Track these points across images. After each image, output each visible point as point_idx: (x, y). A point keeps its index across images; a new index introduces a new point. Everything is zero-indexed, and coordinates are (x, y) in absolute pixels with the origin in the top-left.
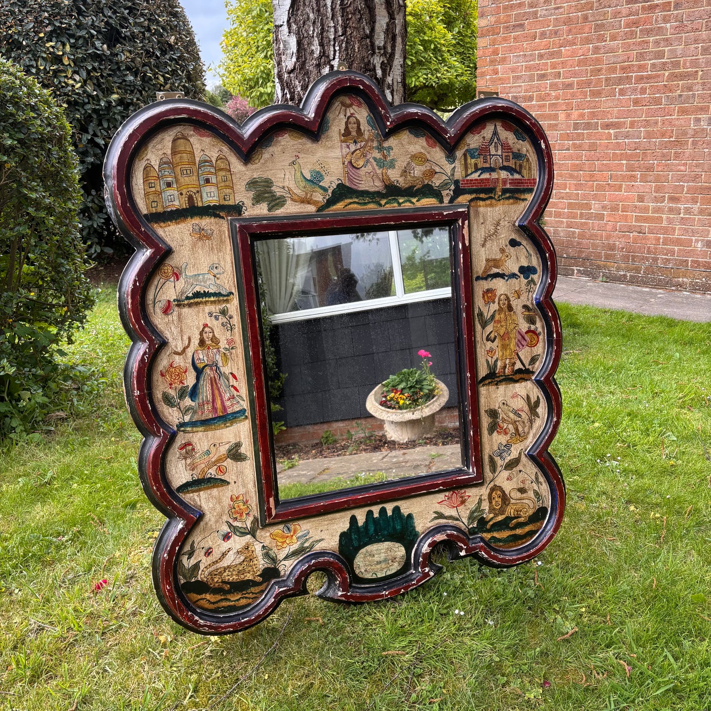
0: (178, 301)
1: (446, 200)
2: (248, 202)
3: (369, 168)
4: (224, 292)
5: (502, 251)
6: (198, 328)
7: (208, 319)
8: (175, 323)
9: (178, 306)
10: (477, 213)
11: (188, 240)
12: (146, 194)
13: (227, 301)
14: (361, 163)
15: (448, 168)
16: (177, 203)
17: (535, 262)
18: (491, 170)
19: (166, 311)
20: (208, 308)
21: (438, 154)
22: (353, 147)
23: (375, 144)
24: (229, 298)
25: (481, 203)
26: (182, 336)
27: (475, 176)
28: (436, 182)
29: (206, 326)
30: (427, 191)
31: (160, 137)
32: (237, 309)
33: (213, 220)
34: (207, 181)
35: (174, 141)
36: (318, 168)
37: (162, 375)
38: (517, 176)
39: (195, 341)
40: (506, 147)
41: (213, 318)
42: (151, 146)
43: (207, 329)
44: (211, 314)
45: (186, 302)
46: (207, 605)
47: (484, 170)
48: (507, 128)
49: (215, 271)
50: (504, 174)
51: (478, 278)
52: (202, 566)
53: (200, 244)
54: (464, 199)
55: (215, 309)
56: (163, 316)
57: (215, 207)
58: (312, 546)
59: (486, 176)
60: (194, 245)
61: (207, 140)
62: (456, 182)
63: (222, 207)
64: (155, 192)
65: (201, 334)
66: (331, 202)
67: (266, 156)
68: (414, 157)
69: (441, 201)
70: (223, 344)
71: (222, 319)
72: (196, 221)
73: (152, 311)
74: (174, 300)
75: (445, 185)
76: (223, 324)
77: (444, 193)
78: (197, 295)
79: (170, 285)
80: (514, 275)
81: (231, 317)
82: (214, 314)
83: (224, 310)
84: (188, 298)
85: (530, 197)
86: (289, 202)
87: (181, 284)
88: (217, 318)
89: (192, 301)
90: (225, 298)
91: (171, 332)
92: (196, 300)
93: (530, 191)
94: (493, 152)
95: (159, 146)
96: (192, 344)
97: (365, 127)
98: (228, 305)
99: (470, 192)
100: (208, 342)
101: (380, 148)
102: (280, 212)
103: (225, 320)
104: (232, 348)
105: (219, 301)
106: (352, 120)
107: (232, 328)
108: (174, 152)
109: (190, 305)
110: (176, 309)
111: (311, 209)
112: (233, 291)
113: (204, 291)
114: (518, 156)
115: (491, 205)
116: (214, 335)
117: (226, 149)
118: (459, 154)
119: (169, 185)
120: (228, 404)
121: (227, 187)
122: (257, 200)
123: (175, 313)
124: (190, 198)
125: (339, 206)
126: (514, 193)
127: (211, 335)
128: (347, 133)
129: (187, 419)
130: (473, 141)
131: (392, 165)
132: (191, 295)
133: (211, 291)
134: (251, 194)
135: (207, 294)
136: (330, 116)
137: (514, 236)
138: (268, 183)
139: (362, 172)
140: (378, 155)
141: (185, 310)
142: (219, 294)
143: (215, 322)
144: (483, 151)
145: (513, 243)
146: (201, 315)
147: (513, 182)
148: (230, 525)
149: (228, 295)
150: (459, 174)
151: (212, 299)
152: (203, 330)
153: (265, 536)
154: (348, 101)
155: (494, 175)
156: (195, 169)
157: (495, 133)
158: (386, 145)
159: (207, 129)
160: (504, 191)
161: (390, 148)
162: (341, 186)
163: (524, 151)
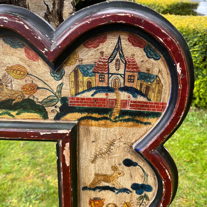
1: (52, 116)
5: (115, 168)
10: (88, 132)
15: (54, 84)
17: (151, 181)
18: (109, 90)
21: (41, 69)
25: (93, 122)
27: (88, 95)
28: (39, 97)
30: (28, 105)
38: (141, 99)
40: (130, 65)
47: (99, 89)
48: (135, 43)
50: (124, 96)
51: (85, 188)
54: (72, 118)
59: (101, 95)
62: (64, 100)
68: (10, 69)
69: (46, 117)
75: (50, 101)
77: (49, 109)
80: (125, 190)
85: (155, 122)
93: (157, 115)
94: (112, 69)
99: (81, 111)
114: (146, 76)
115: (105, 126)
118: (68, 69)
126: (135, 116)
130: (87, 56)
137: (129, 157)
144: (100, 69)
145: (128, 163)
147: (135, 104)
150: (68, 91)
155: (112, 96)
157: (118, 48)
160: (123, 113)
163: (155, 72)
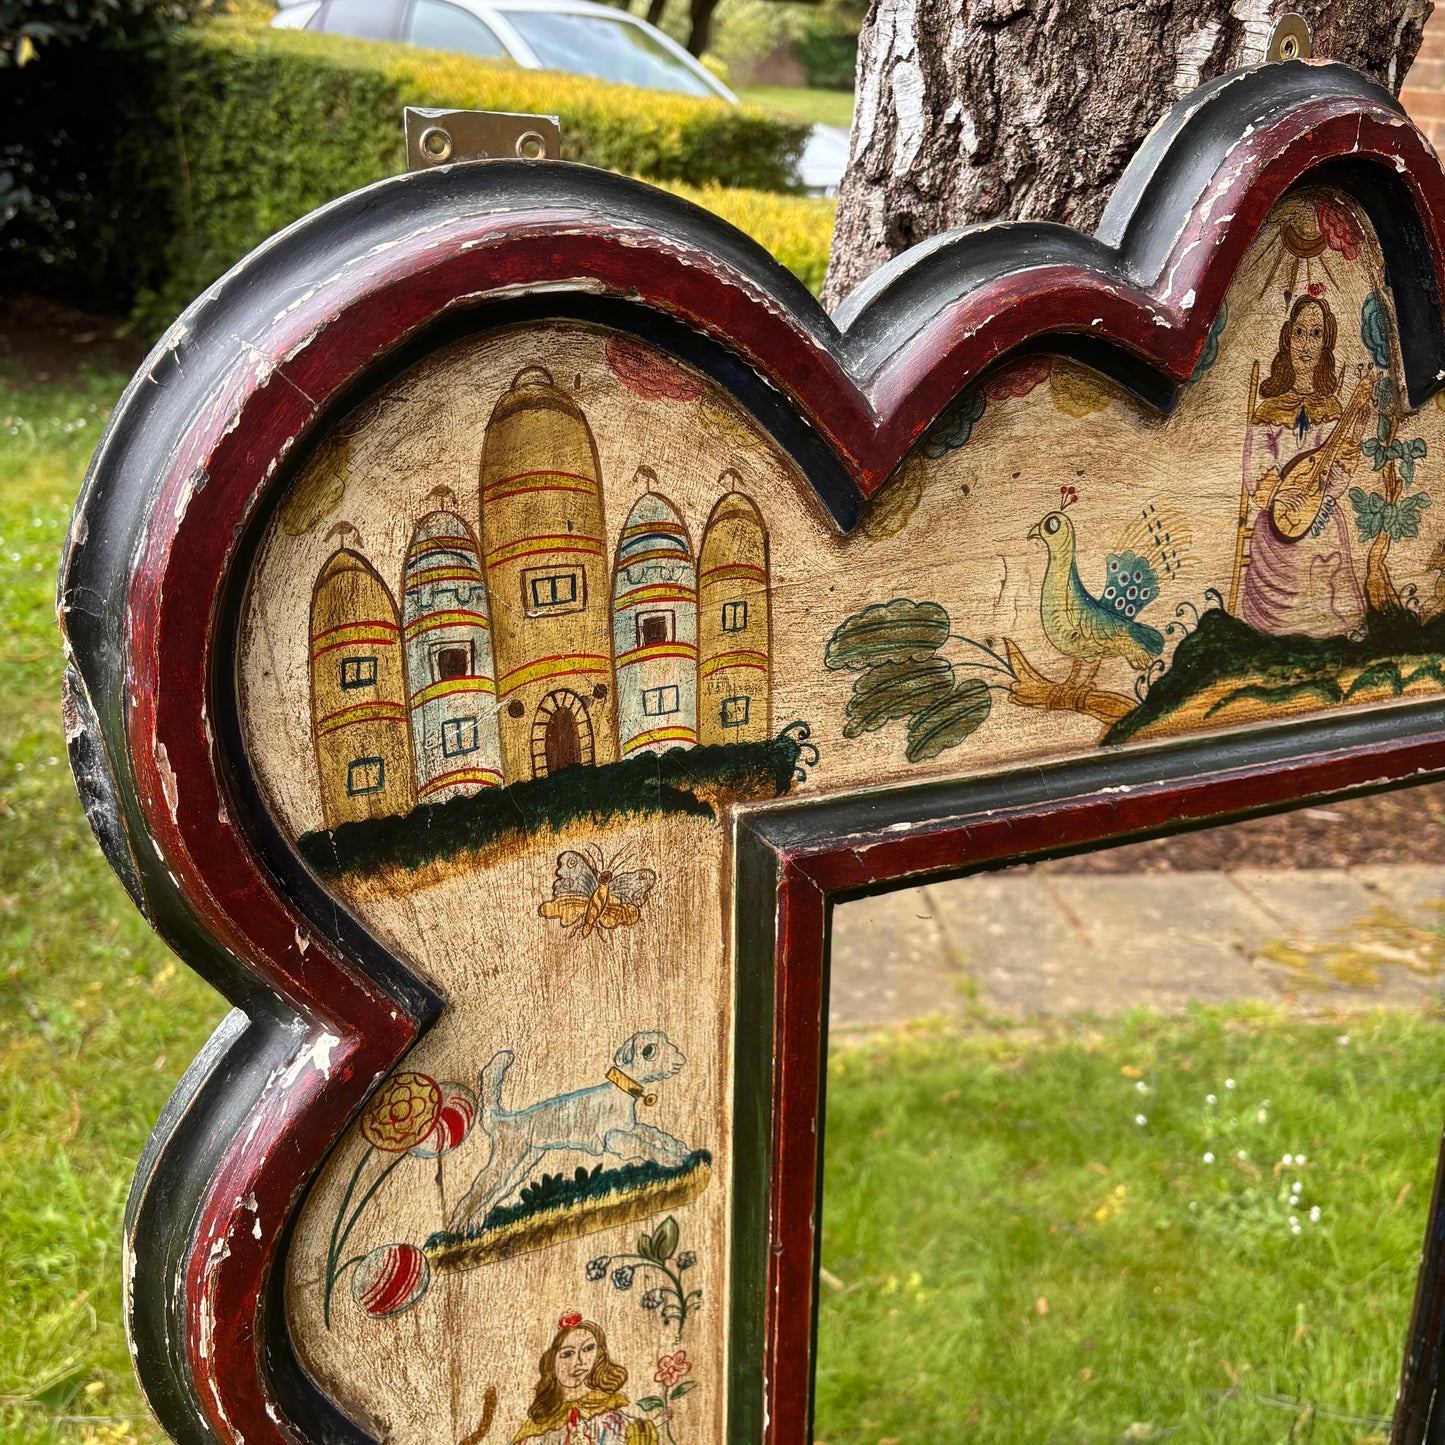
0: (449, 1238)
2: (826, 725)
3: (1327, 541)
4: (667, 1159)
6: (533, 1342)
7: (586, 1289)
8: (429, 1341)
9: (450, 1262)
11: (526, 935)
12: (324, 726)
13: (679, 1196)
14: (1305, 516)
16: (487, 758)
19: (387, 1300)
20: (584, 1248)
22: (1289, 445)
23: (1370, 431)
24: (688, 1180)
26: (455, 1395)
29: (572, 1322)
31: (422, 392)
32: (718, 1222)
33: (657, 825)
34: (653, 632)
35: (501, 417)
36: (1140, 545)
39: (517, 1403)
41: (608, 1282)
42: (366, 445)
43: (575, 1338)
44: (597, 1269)
45: (489, 1237)
49: (642, 1068)
53: (583, 948)
55: (615, 1241)
56: (371, 1324)
57: (677, 762)
60: (554, 962)
61: (675, 413)
63: (705, 761)
64: (374, 713)
65: (546, 1364)
66: (1164, 695)
67: (939, 491)
70: (641, 1383)
71: (649, 1278)
72: (579, 837)
73: (317, 1315)
74: (432, 1243)
76: (648, 1303)
78: (547, 1193)
79: (418, 1170)
81: (686, 1263)
82: (615, 1266)
83: (662, 1237)
84: (499, 1217)
86: (1001, 708)
87: (469, 1161)
88: (623, 1281)
89: (518, 1227)
90: (671, 1185)
91: (409, 1390)
92: (537, 1219)
95: (416, 449)
96: (499, 1421)
97: (1351, 352)
98: (681, 1214)
100: (574, 1392)
101: (1385, 450)
102: (959, 759)
103: (659, 1279)
104: (679, 1392)
105: (642, 1203)
106: (1311, 316)
107: (684, 1310)
108: (495, 485)
109: (505, 1249)
110: (438, 1278)
111: (1083, 731)
112: (711, 1145)
113: (581, 1172)
116: (604, 1357)
117: (759, 461)
119: (453, 665)
121: (742, 657)
122: (867, 710)
123: (433, 1301)
124: (560, 726)
125: (1194, 708)
127: (590, 1358)
128: (1278, 383)
131: (1408, 529)
132: (516, 1199)
133: (612, 1163)
134: (845, 686)
135: (590, 1183)
136: (1235, 295)
138: (928, 623)
139: (1300, 557)
140: (1367, 477)
141: (483, 1277)
142: (651, 1171)
143: (617, 1301)
146: (552, 1280)
149: (685, 1169)
151: (613, 1198)
152: (556, 1347)
154: (1311, 228)
156: (596, 570)
158: (1405, 434)
159: (688, 372)
161: (1419, 448)
162: (1216, 622)
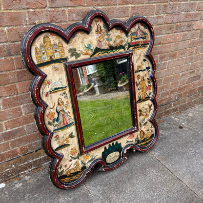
1: (126, 49)
2: (69, 57)
3: (104, 42)
4: (64, 87)
5: (142, 63)
6: (57, 99)
7: (60, 96)
8: (50, 99)
10: (135, 52)
11: (51, 71)
12: (37, 58)
14: (102, 40)
15: (126, 39)
16: (47, 59)
17: (150, 65)
18: (138, 39)
19: (47, 95)
20: (60, 93)
21: (123, 35)
22: (99, 35)
23: (106, 34)
24: (66, 88)
25: (136, 49)
26: (52, 103)
27: (134, 41)
28: (123, 44)
29: (59, 98)
30: (121, 47)
31: (39, 37)
32: (68, 92)
33: (59, 64)
34: (56, 51)
35: (44, 38)
37: (47, 116)
38: (145, 40)
39: (57, 104)
40: (142, 31)
42: (36, 40)
44: (60, 94)
46: (67, 181)
47: (136, 39)
48: (142, 25)
49: (61, 80)
50: (141, 40)
51: (136, 72)
52: (64, 171)
53: (55, 72)
54: (131, 48)
55: (62, 92)
56: (46, 97)
57: (59, 59)
58: (95, 158)
59: (137, 41)
60: (53, 73)
61: (55, 37)
62: (129, 43)
63: (61, 59)
64: (39, 56)
65: (58, 101)
66: (94, 54)
67: (74, 40)
68: (117, 37)
70: (65, 103)
71: (64, 95)
72: (53, 65)
73: (42, 96)
74: (49, 92)
75: (126, 45)
76: (64, 97)
77: (126, 47)
78: (56, 89)
79: (47, 87)
80: (145, 70)
81: (67, 94)
84: (53, 90)
85: (148, 46)
86: (82, 55)
87: (50, 86)
88: (62, 95)
90: (64, 89)
91: (49, 102)
92: (56, 91)
93: (148, 44)
94: (138, 33)
95: (39, 41)
97: (103, 28)
98: (66, 91)
99: (133, 46)
100: (60, 103)
101: (107, 35)
102: (79, 59)
104: (68, 104)
106: (99, 26)
107: (67, 98)
108: (44, 42)
109: (54, 92)
110: (50, 94)
111: (88, 56)
112: (67, 86)
114: (145, 34)
115: (138, 50)
117: (61, 39)
118: (129, 34)
119: (44, 54)
120: (68, 121)
121: (62, 52)
122: (72, 55)
123: (50, 96)
124: (51, 57)
125: (97, 54)
126: (144, 45)
127: (61, 101)
129: (56, 128)
130: (133, 30)
131: (111, 40)
134: (70, 54)
135: (59, 88)
136: (92, 25)
137: (144, 58)
138: (75, 49)
139: (102, 43)
140: (107, 37)
141: (53, 94)
143: (62, 97)
144: (136, 33)
145: (144, 60)
146: (57, 95)
147: (144, 42)
148: (71, 157)
150: (129, 41)
151: (61, 89)
153: (81, 158)
154: (97, 20)
156: (51, 47)
157: (139, 27)
158: (109, 33)
159: (55, 34)
160: (142, 45)
161: (110, 34)
162: (97, 48)
163: (146, 32)
